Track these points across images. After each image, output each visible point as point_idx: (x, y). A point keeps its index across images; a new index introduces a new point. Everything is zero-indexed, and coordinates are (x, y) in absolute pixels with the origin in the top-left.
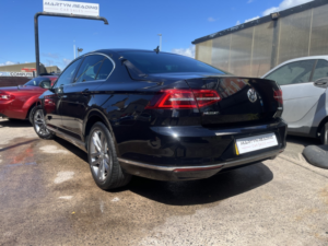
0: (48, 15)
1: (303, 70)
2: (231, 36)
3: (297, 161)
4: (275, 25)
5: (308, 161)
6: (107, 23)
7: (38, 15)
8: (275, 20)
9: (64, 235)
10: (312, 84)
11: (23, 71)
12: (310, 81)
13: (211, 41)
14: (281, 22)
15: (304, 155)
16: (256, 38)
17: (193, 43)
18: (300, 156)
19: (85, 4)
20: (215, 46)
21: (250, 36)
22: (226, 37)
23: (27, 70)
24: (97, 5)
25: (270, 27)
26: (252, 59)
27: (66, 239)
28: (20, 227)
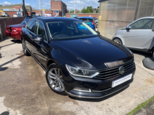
5: (144, 65)
10: (151, 30)
11: (14, 9)
12: (150, 29)
15: (143, 61)
18: (141, 62)
23: (16, 8)
26: (127, 7)
27: (54, 97)
28: (37, 92)
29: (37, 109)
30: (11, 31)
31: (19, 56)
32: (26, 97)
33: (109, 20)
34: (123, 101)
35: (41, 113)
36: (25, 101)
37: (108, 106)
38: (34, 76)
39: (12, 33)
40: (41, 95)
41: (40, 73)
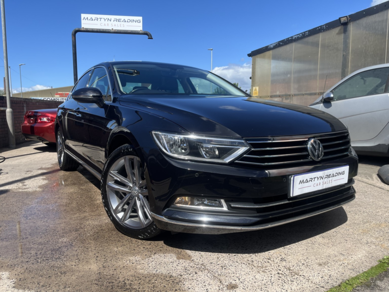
0: (87, 31)
1: (379, 81)
2: (293, 45)
3: (370, 181)
4: (345, 31)
5: (383, 181)
6: (150, 38)
7: (76, 32)
8: (345, 24)
9: (119, 241)
11: (57, 97)
13: (271, 52)
14: (351, 27)
15: (379, 175)
16: (323, 46)
17: (249, 55)
18: (375, 176)
19: (126, 18)
20: (275, 58)
21: (316, 44)
22: (288, 47)
23: (61, 95)
24: (141, 18)
25: (339, 33)
27: (120, 244)
28: (74, 234)
29: (64, 269)
30: (36, 121)
31: (45, 171)
32: (40, 244)
33: (278, 93)
34: (330, 251)
35: (74, 278)
36: (33, 252)
37: (284, 263)
38: (74, 205)
39: (36, 125)
40: (83, 241)
41: (92, 199)
